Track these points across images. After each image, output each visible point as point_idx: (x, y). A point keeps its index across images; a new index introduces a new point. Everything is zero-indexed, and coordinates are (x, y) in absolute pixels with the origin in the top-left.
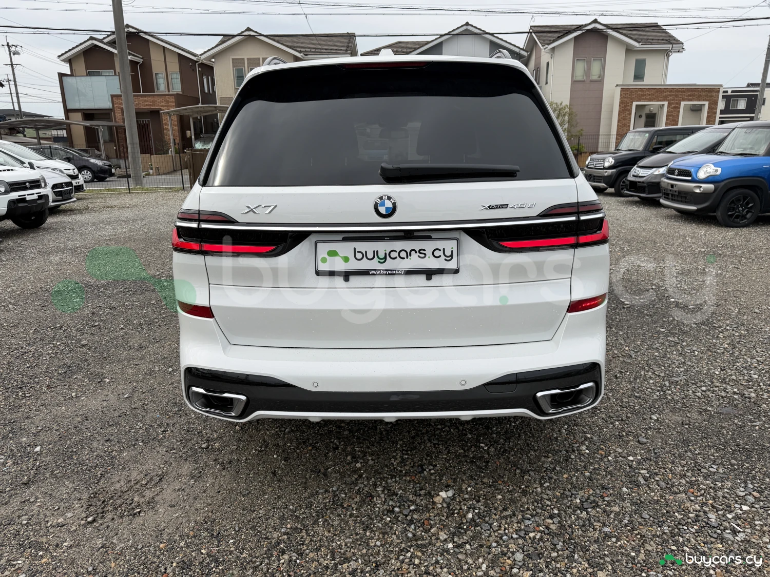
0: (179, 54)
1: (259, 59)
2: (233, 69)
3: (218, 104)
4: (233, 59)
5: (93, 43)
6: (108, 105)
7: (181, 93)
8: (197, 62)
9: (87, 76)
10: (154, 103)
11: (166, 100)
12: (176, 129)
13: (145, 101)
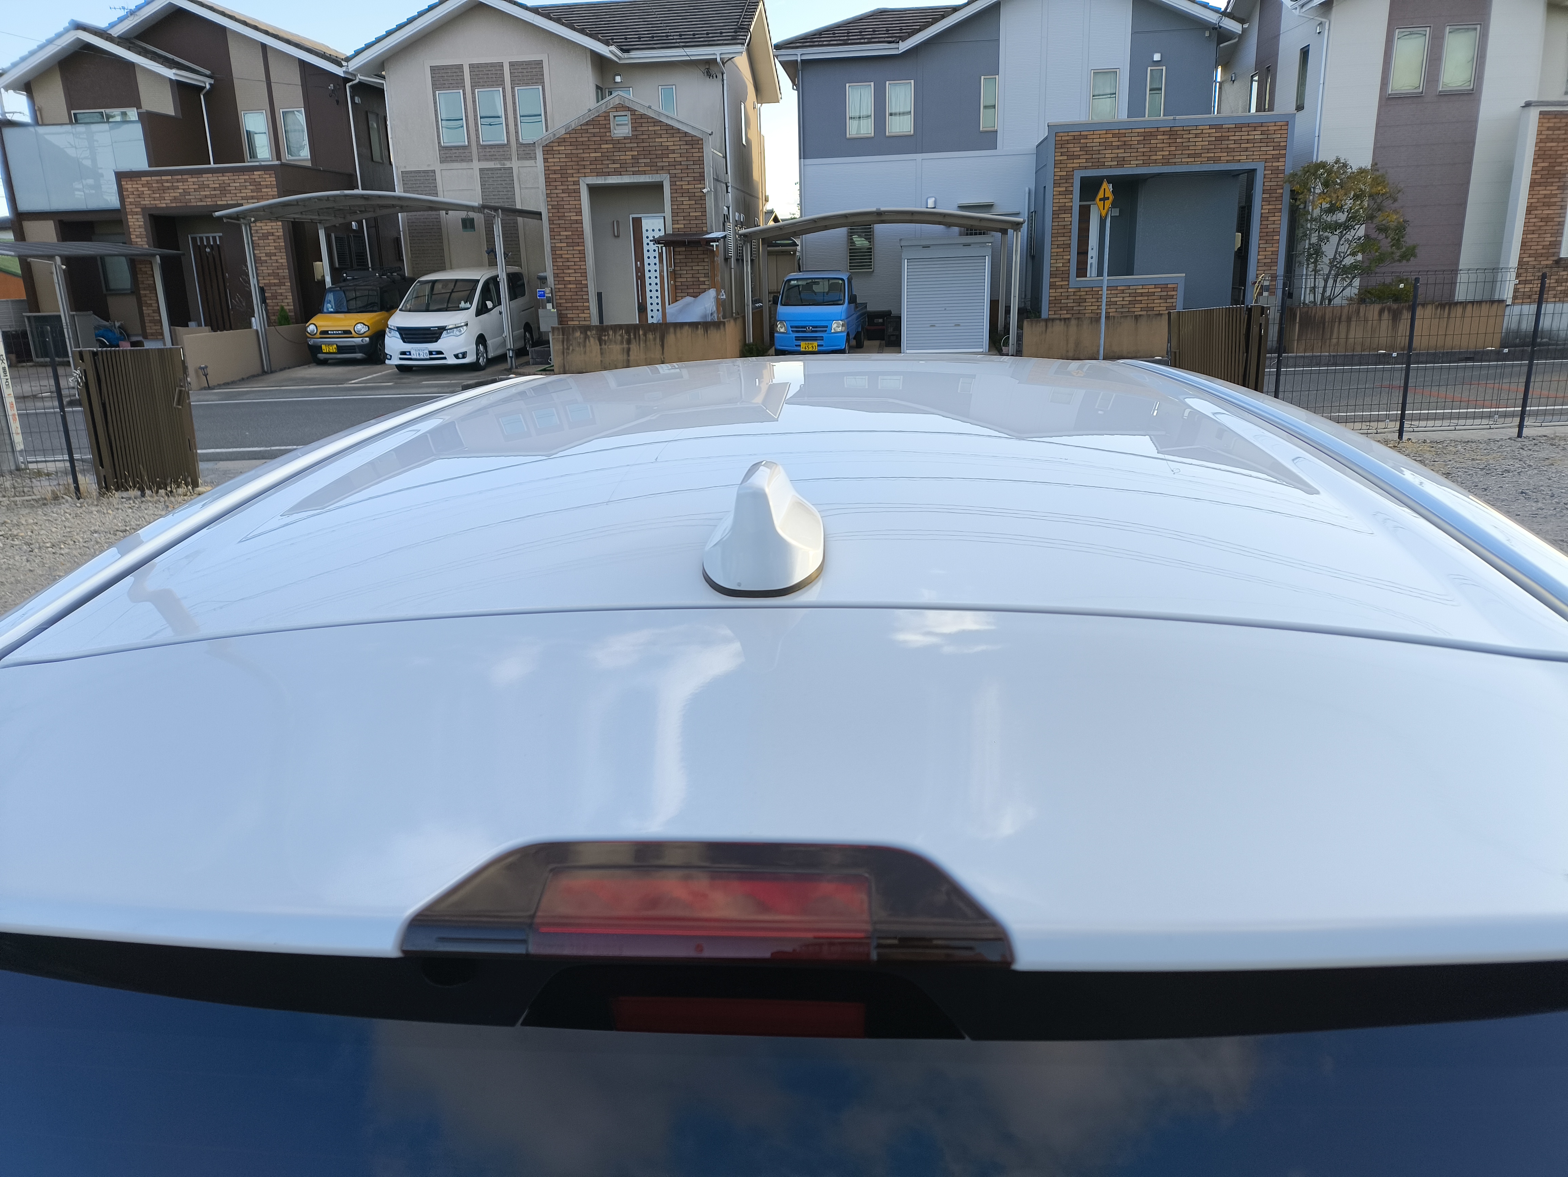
0: (302, 63)
1: (501, 65)
2: (434, 96)
3: (399, 192)
4: (433, 69)
5: (78, 40)
6: (109, 198)
7: (309, 164)
8: (346, 80)
9: (71, 123)
10: (223, 190)
11: (254, 182)
12: (282, 259)
13: (203, 187)
